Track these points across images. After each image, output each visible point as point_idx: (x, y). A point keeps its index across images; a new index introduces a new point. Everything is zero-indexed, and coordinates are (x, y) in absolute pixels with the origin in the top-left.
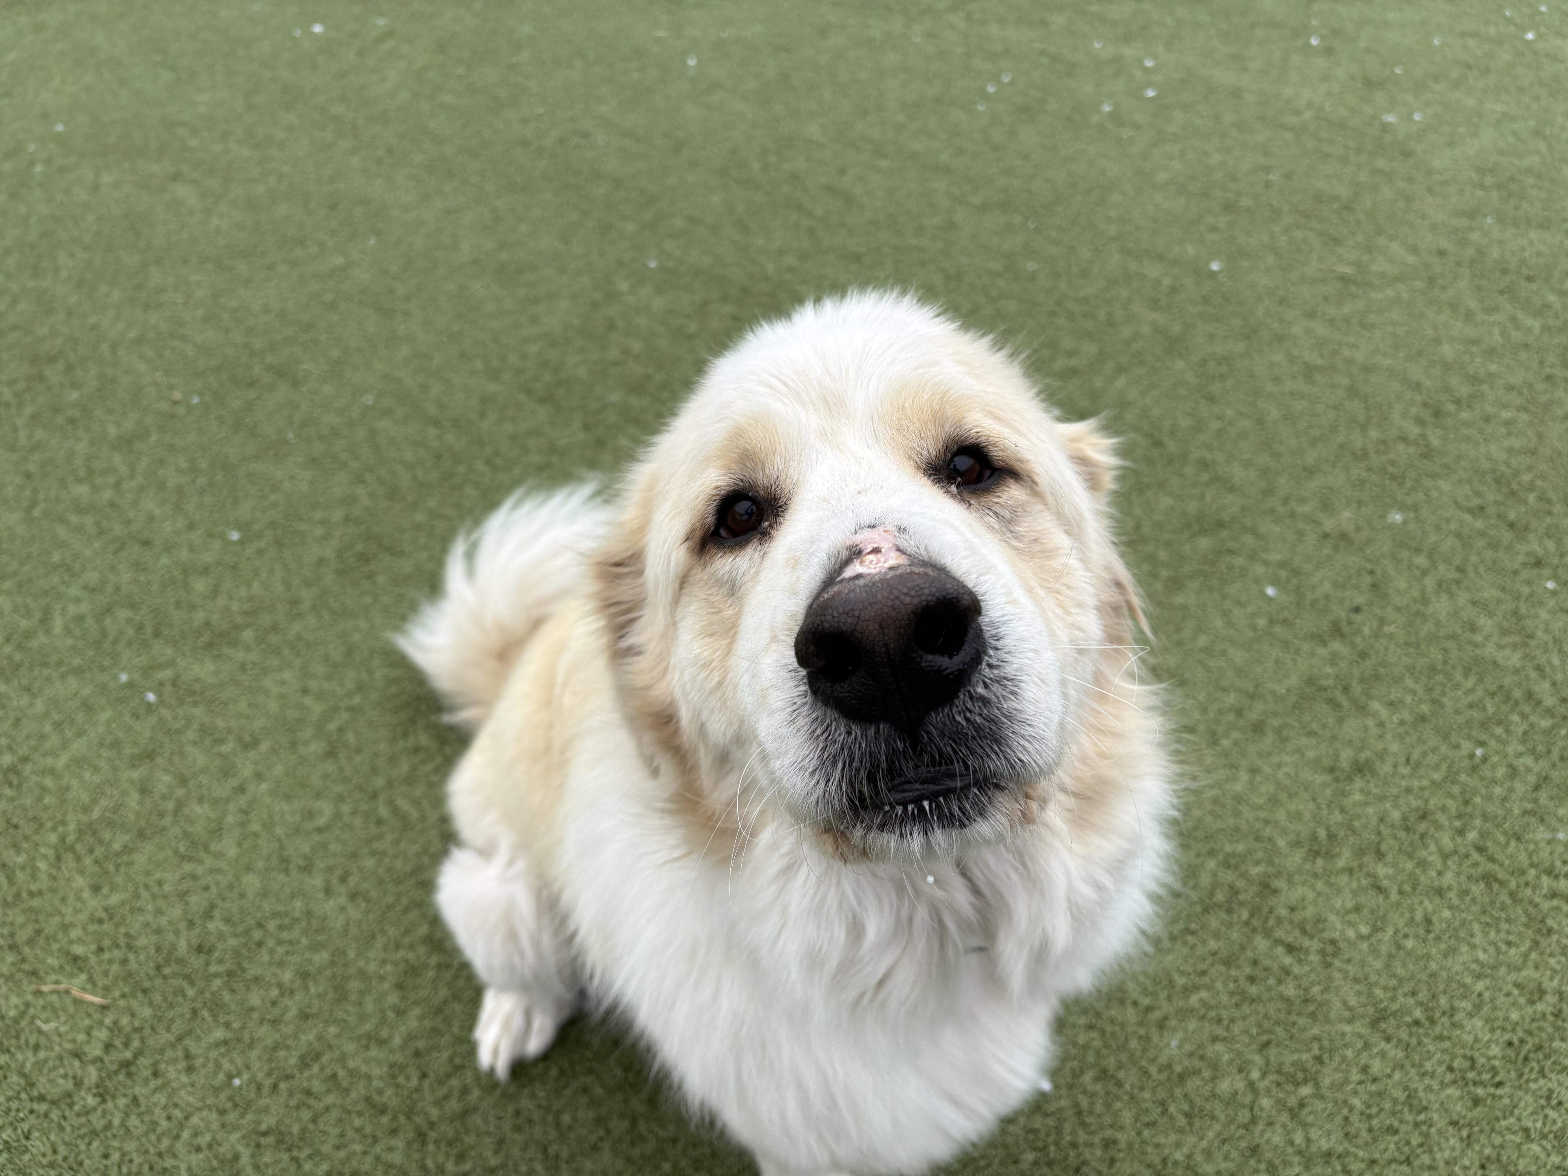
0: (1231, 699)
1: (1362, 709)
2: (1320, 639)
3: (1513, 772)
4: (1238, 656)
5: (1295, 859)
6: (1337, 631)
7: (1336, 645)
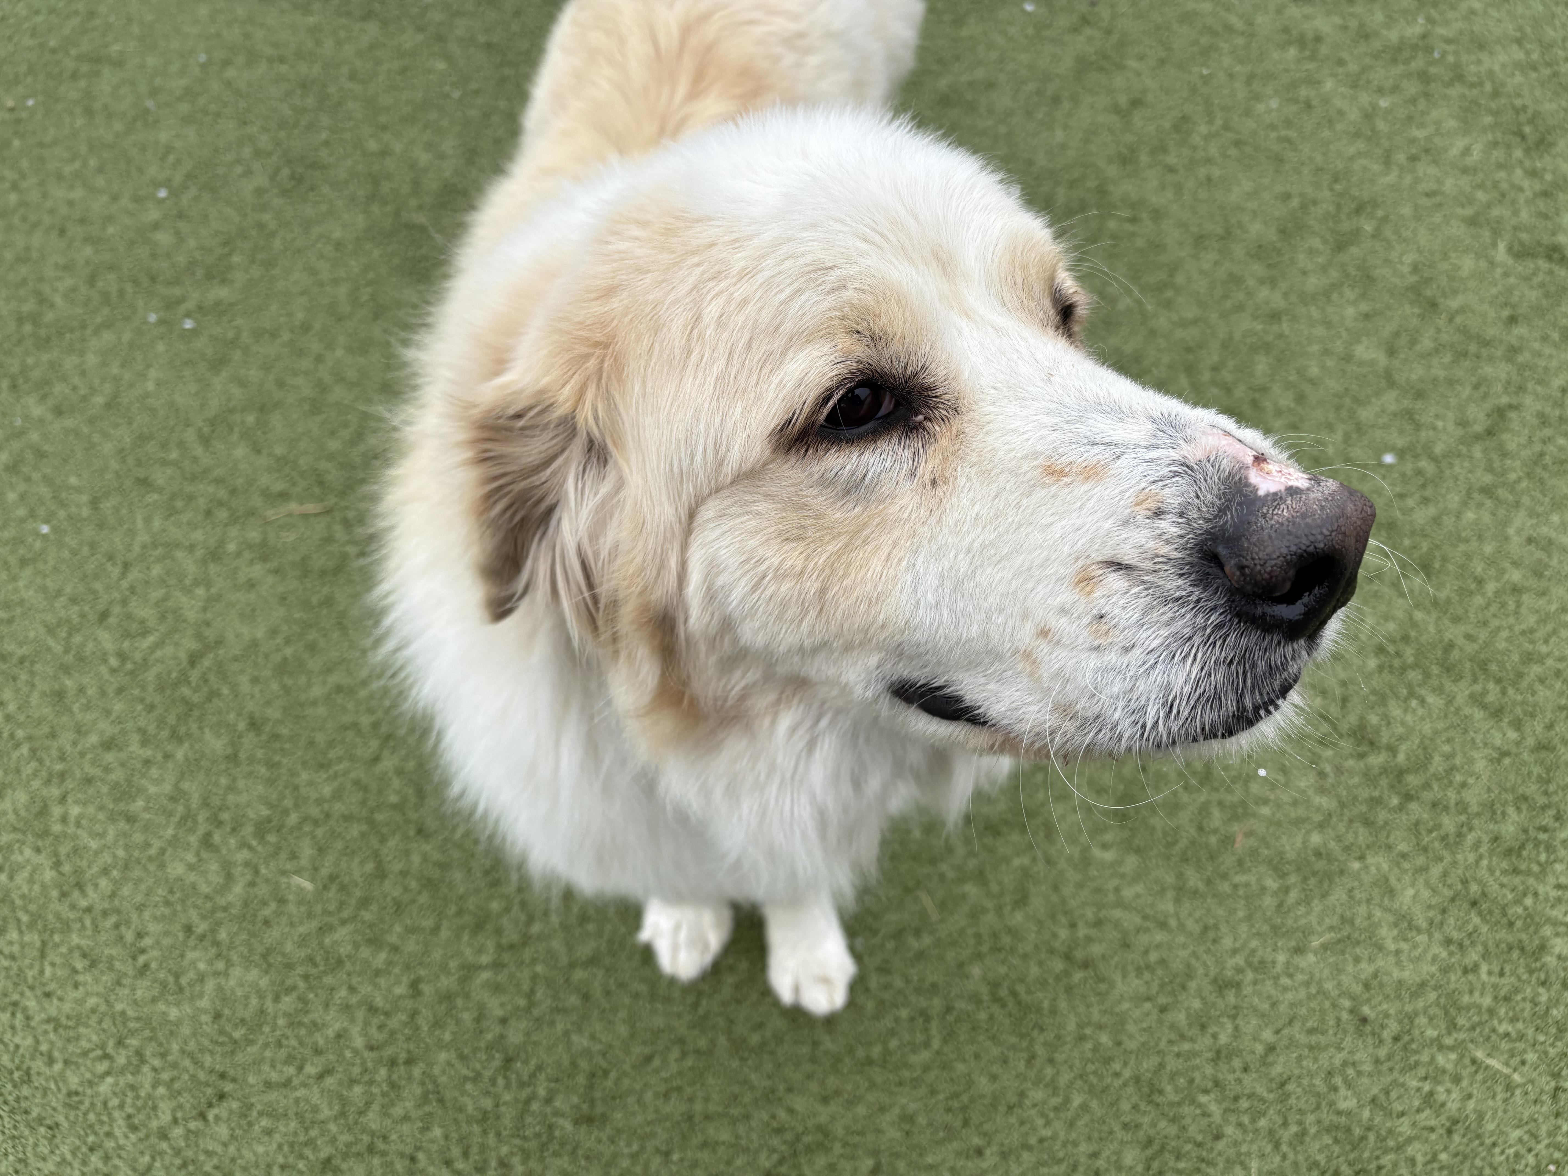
0: (1031, 87)
1: (1121, 67)
2: (1075, 30)
3: (1231, 76)
4: (1024, 57)
5: (1112, 171)
6: (1085, 21)
7: (1089, 31)
